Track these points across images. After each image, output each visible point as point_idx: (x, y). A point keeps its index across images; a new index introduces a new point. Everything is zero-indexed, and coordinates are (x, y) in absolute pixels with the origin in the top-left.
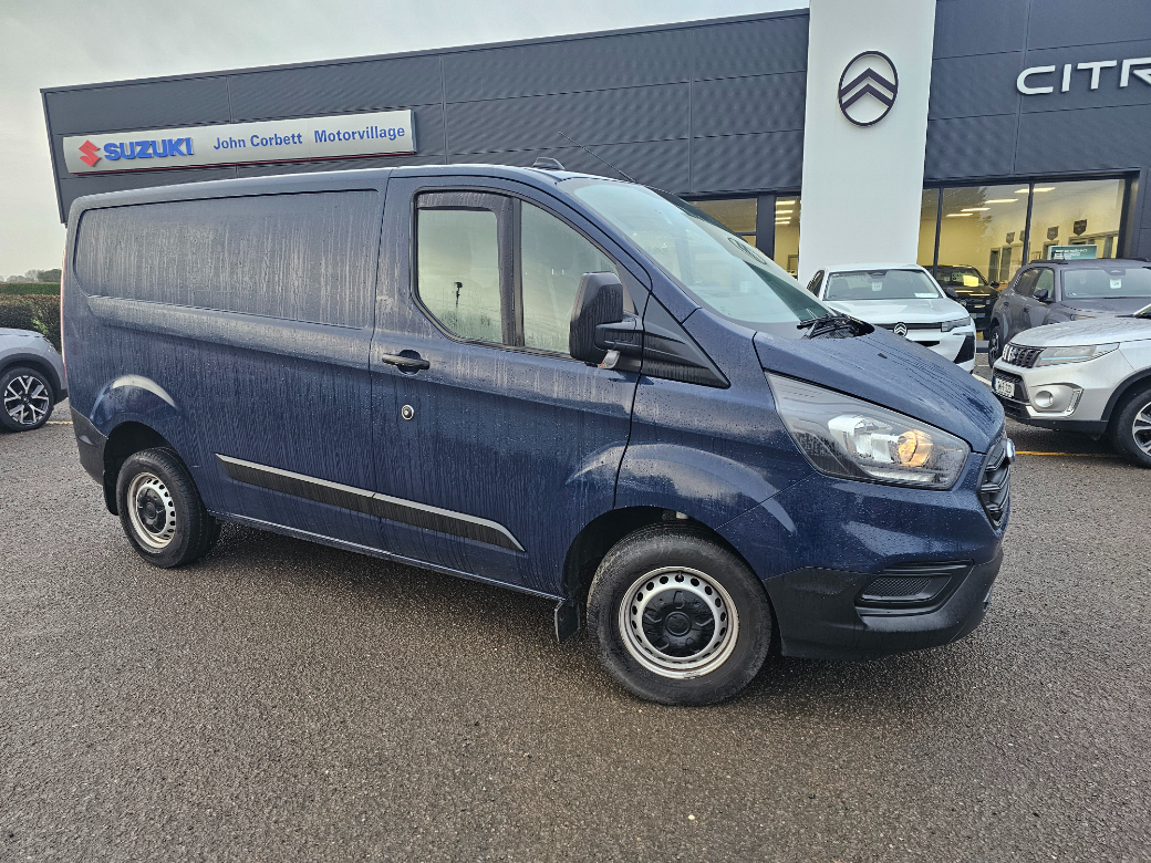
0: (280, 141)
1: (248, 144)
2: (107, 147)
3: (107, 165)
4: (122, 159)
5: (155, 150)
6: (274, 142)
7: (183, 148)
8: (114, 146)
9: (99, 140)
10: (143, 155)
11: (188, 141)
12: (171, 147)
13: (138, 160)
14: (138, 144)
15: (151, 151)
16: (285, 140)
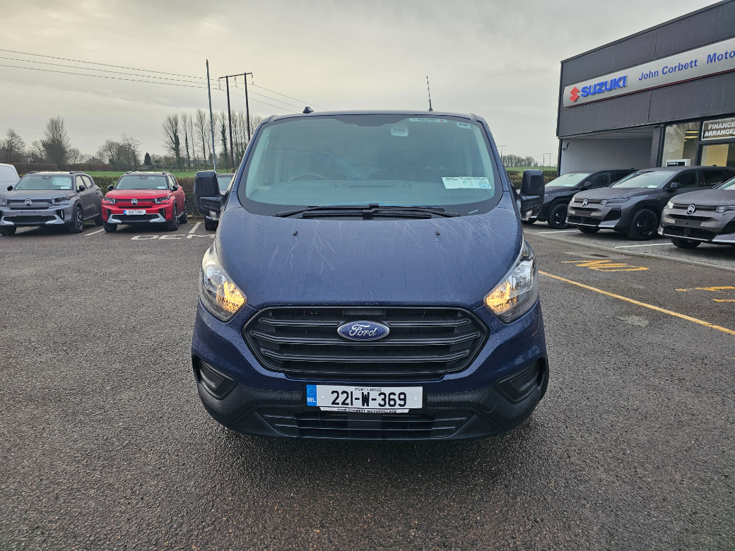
0: (681, 67)
1: (660, 73)
2: (584, 89)
3: (582, 100)
4: (590, 96)
5: (606, 87)
6: (677, 69)
7: (621, 84)
8: (586, 88)
9: (580, 86)
10: (600, 91)
11: (624, 78)
12: (615, 83)
13: (597, 95)
14: (598, 84)
15: (604, 88)
16: (686, 67)
